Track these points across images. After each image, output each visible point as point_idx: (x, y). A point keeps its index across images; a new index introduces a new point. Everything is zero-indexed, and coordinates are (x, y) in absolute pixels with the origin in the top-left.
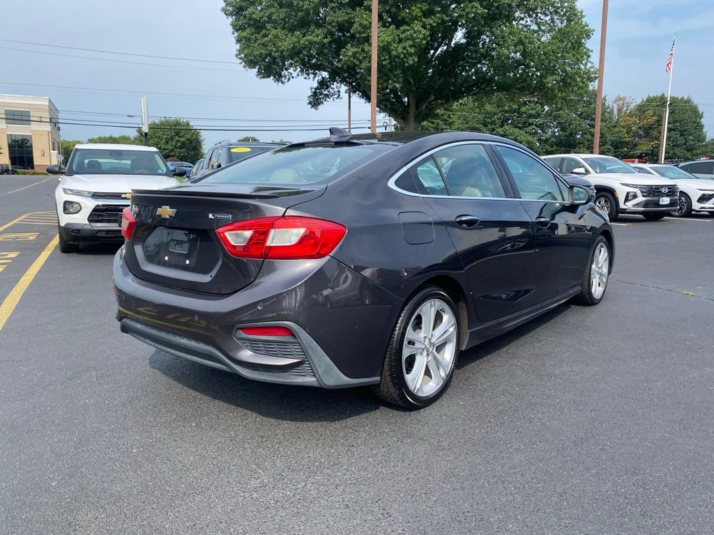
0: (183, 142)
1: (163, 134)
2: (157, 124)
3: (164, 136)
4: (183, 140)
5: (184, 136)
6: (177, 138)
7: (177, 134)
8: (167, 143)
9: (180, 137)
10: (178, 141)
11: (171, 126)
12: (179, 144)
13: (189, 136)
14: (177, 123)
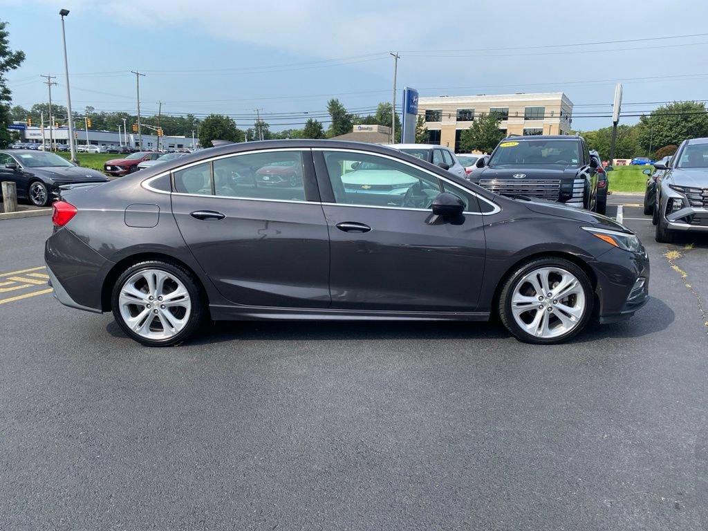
0: (691, 127)
1: (668, 120)
2: (665, 110)
3: (669, 122)
4: (691, 125)
5: (692, 120)
6: (684, 123)
7: (685, 120)
8: (671, 129)
9: (687, 122)
10: (684, 127)
11: (678, 111)
12: (685, 130)
13: (699, 121)
14: (688, 107)
